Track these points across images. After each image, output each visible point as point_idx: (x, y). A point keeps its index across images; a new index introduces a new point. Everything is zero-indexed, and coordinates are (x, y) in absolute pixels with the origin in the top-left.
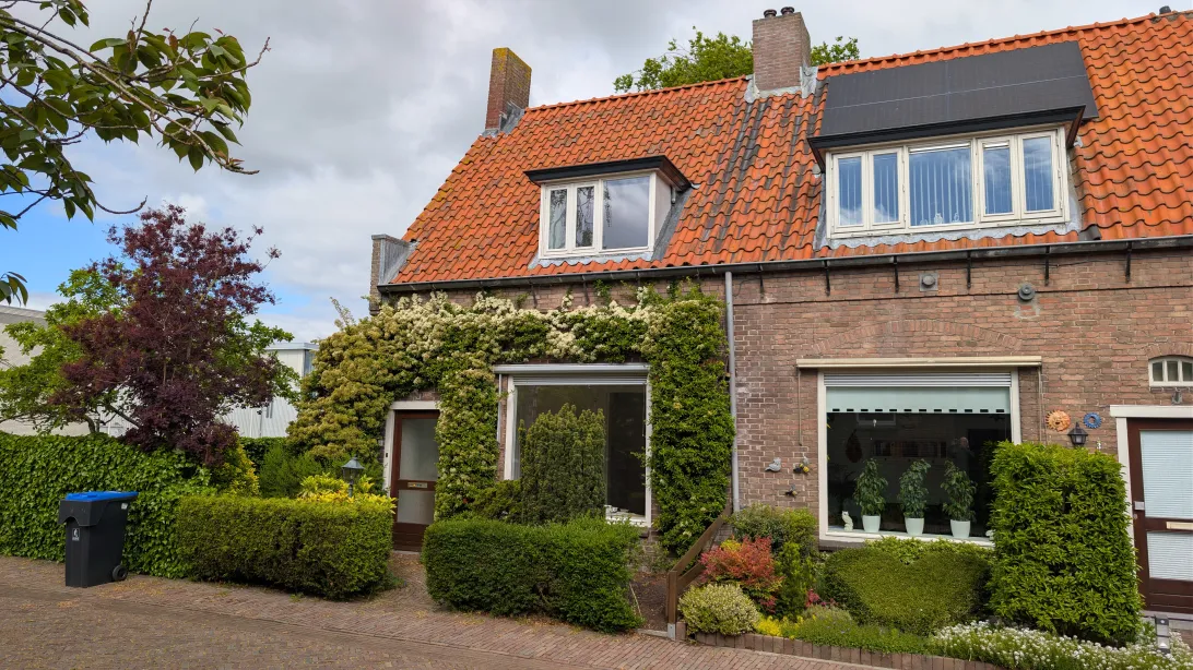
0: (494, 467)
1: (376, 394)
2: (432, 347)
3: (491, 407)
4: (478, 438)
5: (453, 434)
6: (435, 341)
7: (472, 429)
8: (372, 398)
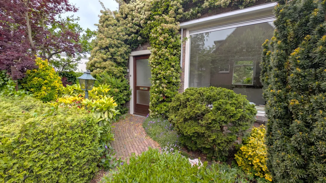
0: (179, 80)
1: (119, 45)
2: (145, 17)
3: (177, 47)
4: (170, 64)
5: (157, 63)
6: (146, 13)
7: (167, 59)
8: (118, 47)
